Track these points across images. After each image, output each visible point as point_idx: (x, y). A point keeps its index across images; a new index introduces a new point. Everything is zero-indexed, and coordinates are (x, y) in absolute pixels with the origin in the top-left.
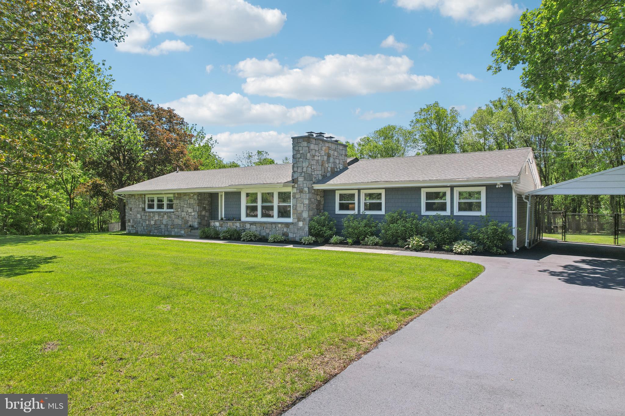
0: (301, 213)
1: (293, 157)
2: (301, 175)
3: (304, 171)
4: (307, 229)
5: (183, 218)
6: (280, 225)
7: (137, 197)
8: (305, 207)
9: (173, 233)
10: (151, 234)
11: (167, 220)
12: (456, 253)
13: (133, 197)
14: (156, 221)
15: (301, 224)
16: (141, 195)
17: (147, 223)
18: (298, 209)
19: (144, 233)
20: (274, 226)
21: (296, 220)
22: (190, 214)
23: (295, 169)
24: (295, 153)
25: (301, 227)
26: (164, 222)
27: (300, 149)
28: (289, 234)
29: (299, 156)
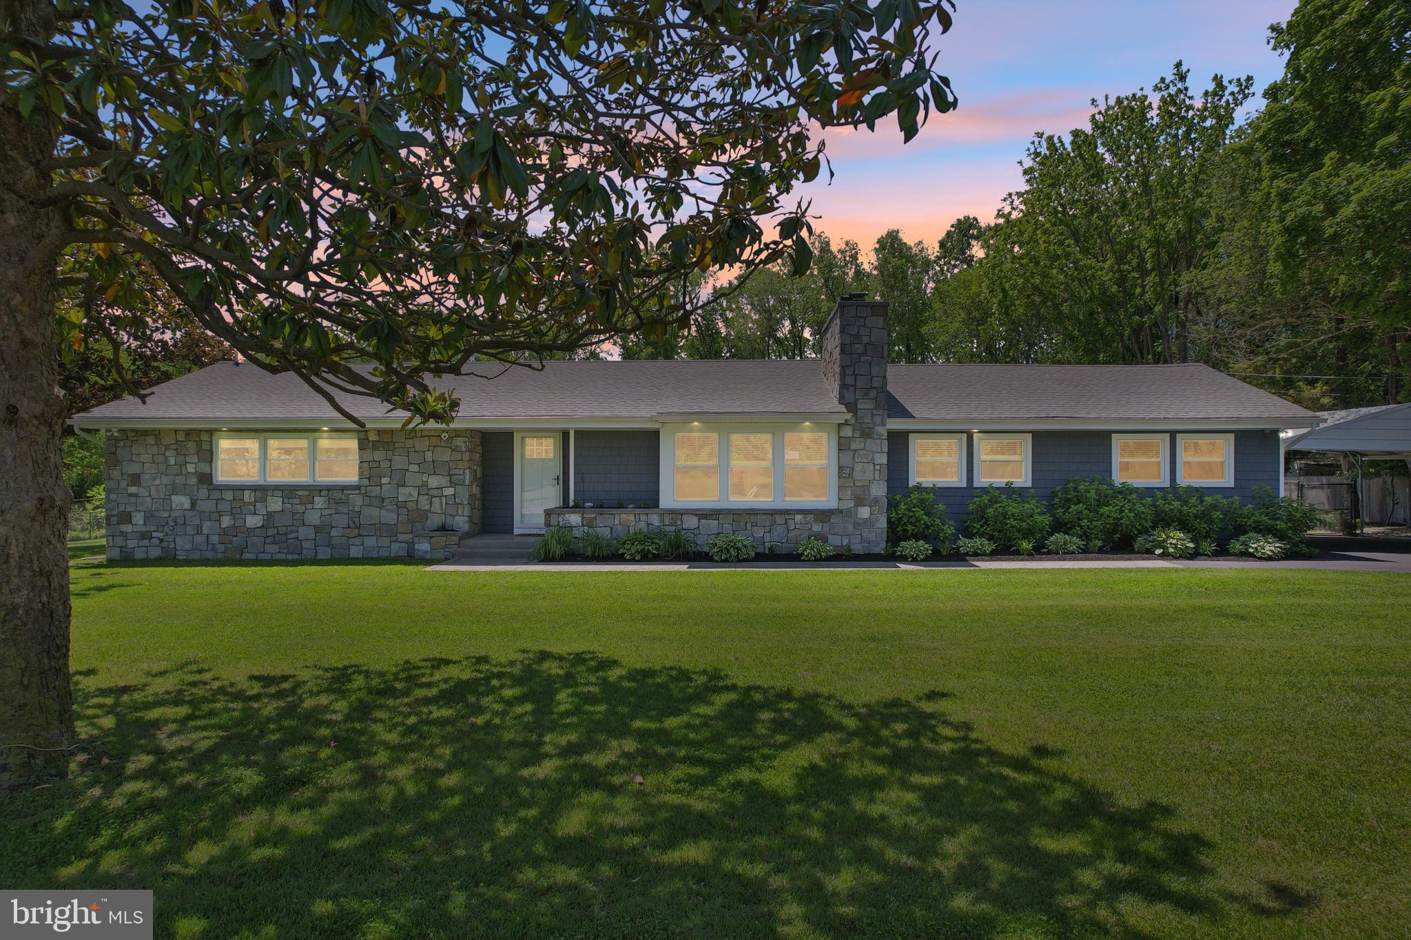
0: (866, 488)
1: (842, 352)
2: (866, 394)
3: (875, 385)
4: (883, 523)
5: (400, 505)
6: (798, 517)
7: (169, 440)
8: (877, 473)
9: (355, 552)
10: (246, 556)
11: (326, 512)
12: (1261, 559)
13: (151, 440)
14: (270, 515)
15: (864, 512)
16: (188, 433)
17: (226, 522)
18: (857, 475)
19: (209, 555)
20: (780, 520)
21: (852, 504)
22: (434, 492)
23: (849, 380)
24: (847, 341)
25: (865, 521)
26: (314, 518)
27: (863, 331)
28: (830, 537)
29: (859, 348)
